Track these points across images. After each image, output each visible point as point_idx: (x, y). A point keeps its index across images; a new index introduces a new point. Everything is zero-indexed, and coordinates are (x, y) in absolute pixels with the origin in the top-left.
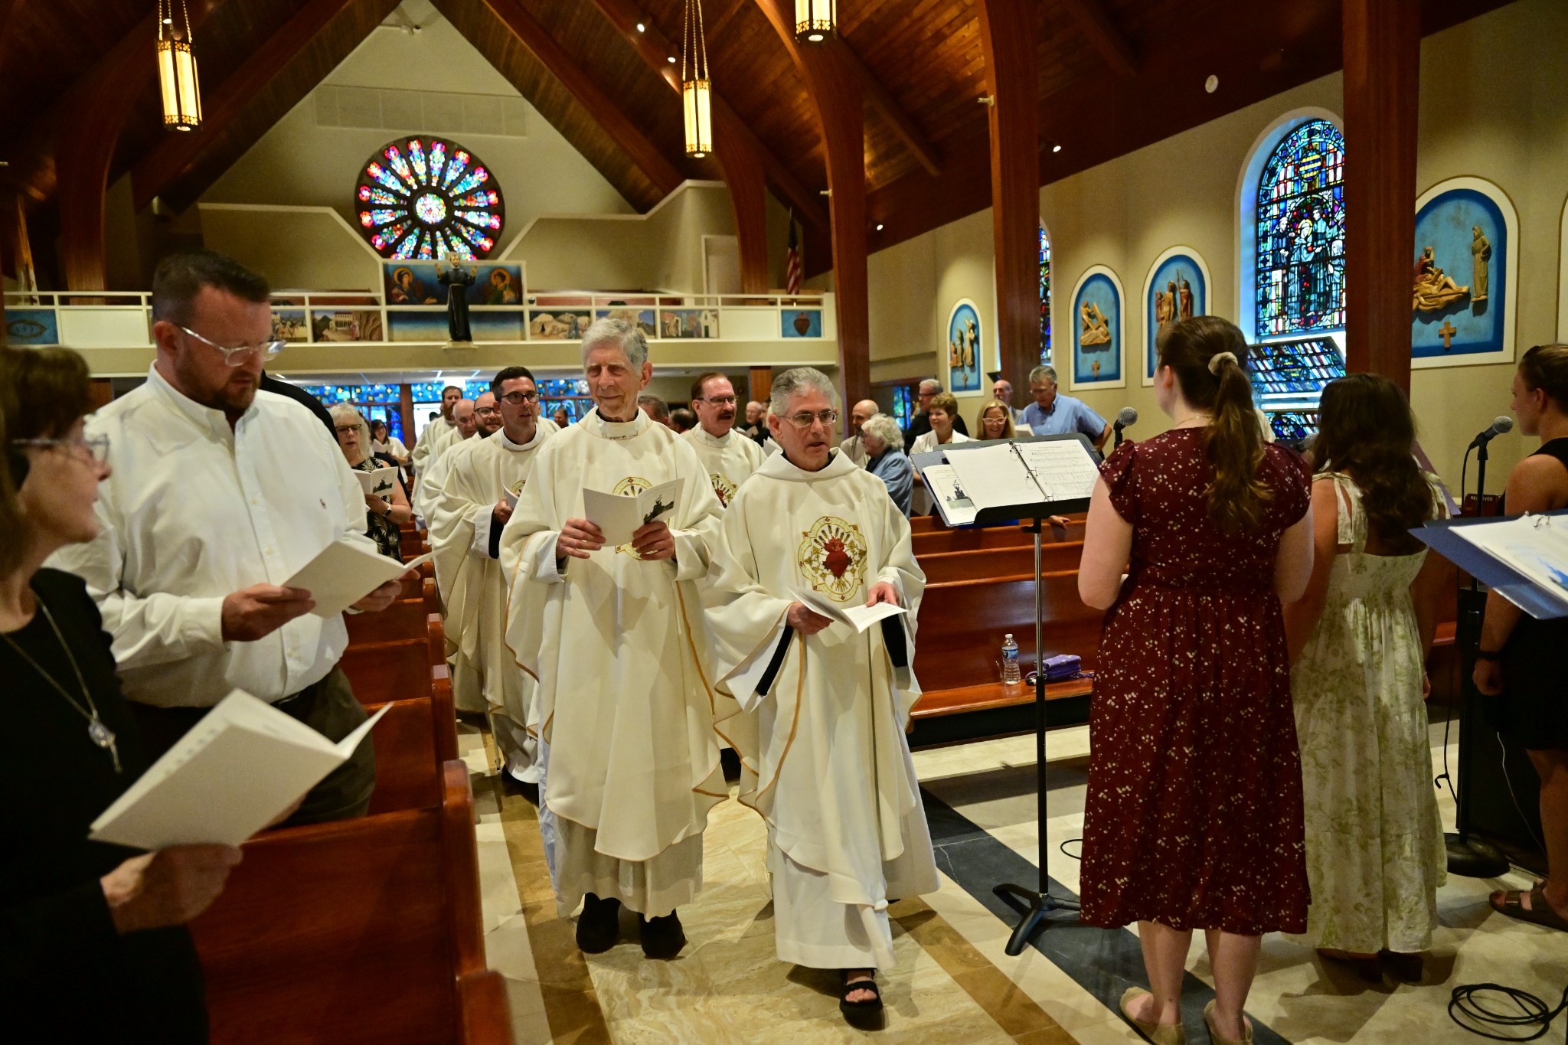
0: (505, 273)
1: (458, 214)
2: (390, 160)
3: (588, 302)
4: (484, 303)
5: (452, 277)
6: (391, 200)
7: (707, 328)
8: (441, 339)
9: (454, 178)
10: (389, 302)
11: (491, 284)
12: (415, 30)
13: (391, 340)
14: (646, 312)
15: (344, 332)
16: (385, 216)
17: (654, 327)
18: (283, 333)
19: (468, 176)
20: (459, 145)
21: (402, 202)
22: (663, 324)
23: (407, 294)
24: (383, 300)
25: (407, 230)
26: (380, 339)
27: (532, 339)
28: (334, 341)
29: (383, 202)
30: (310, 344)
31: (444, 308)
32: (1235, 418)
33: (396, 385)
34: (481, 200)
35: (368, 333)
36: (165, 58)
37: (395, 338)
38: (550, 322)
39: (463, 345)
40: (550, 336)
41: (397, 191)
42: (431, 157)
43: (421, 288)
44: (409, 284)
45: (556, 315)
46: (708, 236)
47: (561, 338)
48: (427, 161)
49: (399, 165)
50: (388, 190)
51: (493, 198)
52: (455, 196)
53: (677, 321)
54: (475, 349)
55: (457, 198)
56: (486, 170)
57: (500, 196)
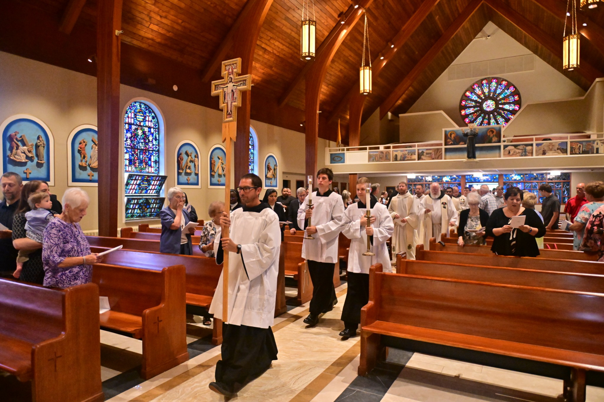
1: (500, 106)
2: (474, 89)
3: (532, 140)
4: (484, 143)
6: (474, 104)
7: (597, 149)
8: (463, 158)
9: (500, 92)
10: (446, 145)
12: (488, 37)
13: (445, 159)
14: (562, 143)
15: (429, 157)
16: (470, 111)
17: (567, 149)
18: (408, 157)
19: (506, 91)
20: (503, 79)
21: (477, 104)
22: (572, 148)
23: (452, 141)
24: (443, 144)
25: (478, 115)
26: (441, 159)
27: (504, 157)
28: (425, 160)
29: (470, 105)
30: (416, 161)
31: (466, 146)
34: (511, 99)
35: (437, 157)
37: (447, 158)
38: (513, 149)
39: (472, 160)
40: (512, 155)
41: (476, 100)
42: (491, 85)
44: (454, 137)
45: (515, 146)
47: (517, 156)
48: (489, 87)
49: (478, 91)
50: (473, 101)
51: (516, 98)
52: (500, 99)
53: (580, 146)
54: (477, 162)
55: (501, 100)
56: (515, 87)
57: (520, 97)
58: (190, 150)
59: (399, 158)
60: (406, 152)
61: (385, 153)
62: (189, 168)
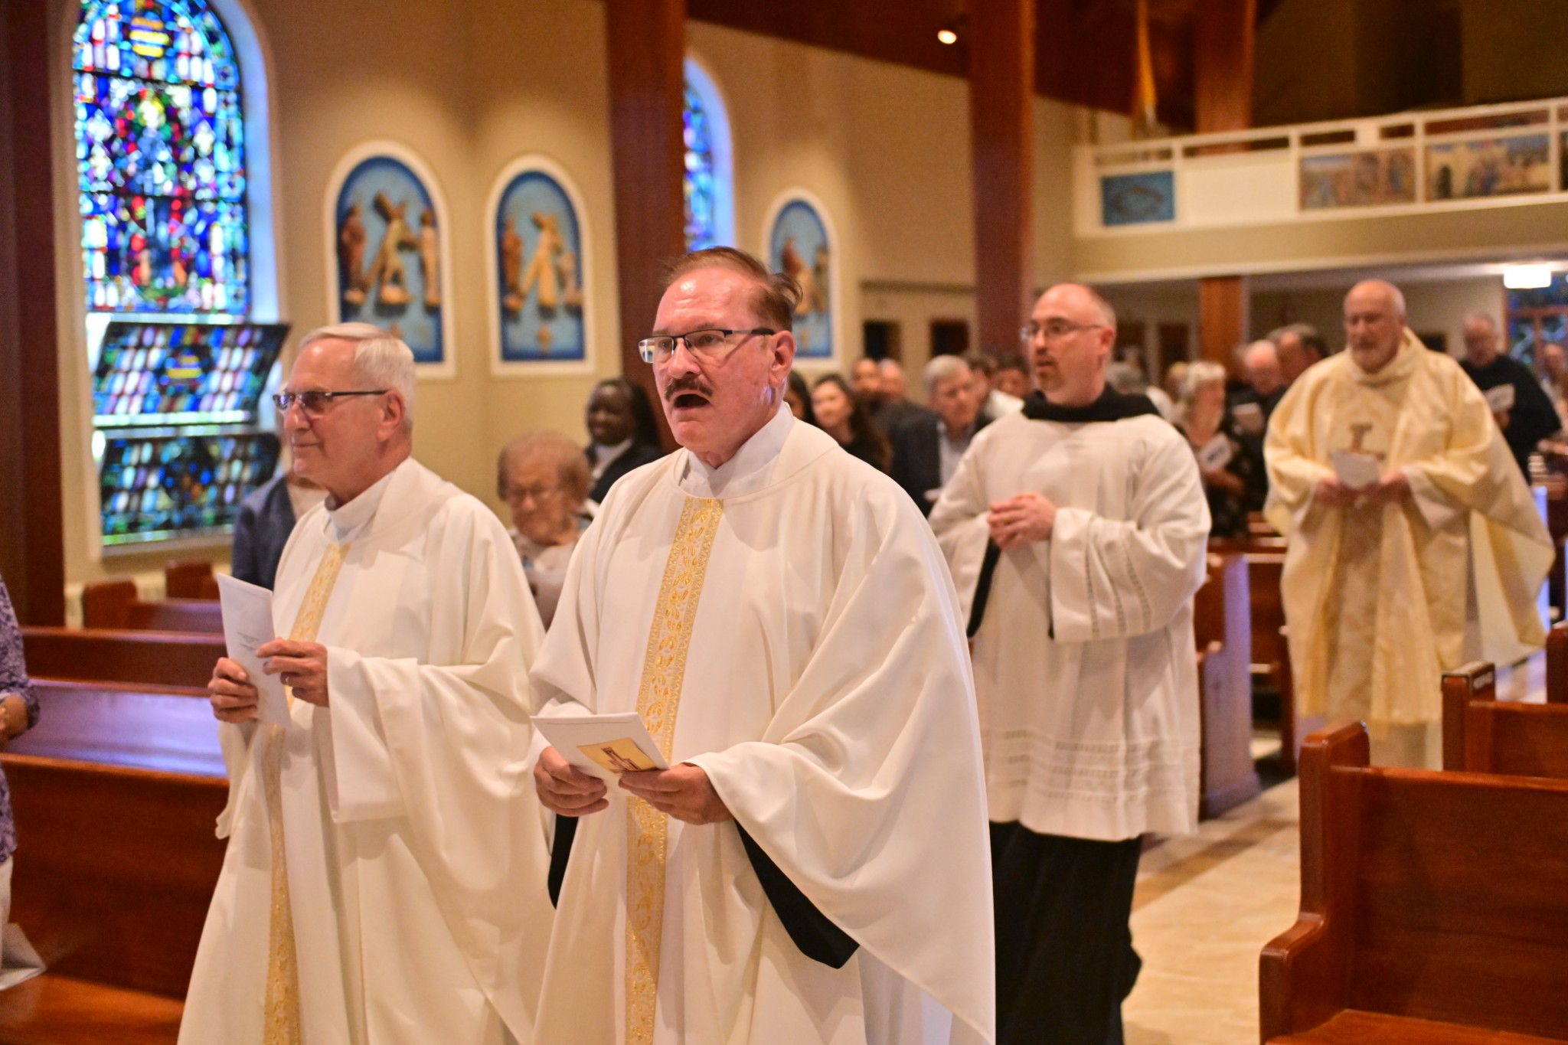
18: (1510, 179)
30: (1554, 197)
58: (394, 189)
59: (1459, 181)
60: (1499, 152)
61: (1383, 159)
62: (397, 279)
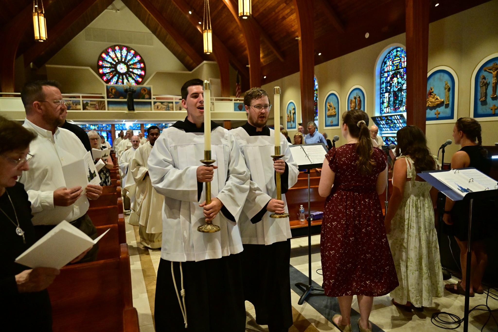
0: (146, 89)
1: (131, 70)
2: (109, 53)
3: (172, 99)
4: (139, 99)
5: (128, 90)
6: (109, 65)
9: (130, 59)
11: (141, 93)
12: (118, 11)
13: (108, 110)
15: (93, 107)
16: (107, 70)
18: (73, 107)
19: (134, 58)
20: (131, 48)
21: (113, 66)
25: (114, 75)
26: (105, 109)
27: (154, 110)
28: (89, 110)
29: (106, 66)
30: (82, 111)
31: (126, 100)
32: (365, 140)
33: (110, 124)
35: (101, 107)
36: (35, 18)
37: (110, 109)
38: (160, 105)
39: (132, 112)
40: (160, 109)
41: (111, 62)
42: (122, 52)
43: (118, 93)
44: (115, 92)
45: (162, 103)
46: (211, 79)
47: (163, 110)
49: (112, 54)
50: (108, 62)
51: (142, 65)
52: (130, 64)
54: (135, 114)
56: (140, 56)
57: (144, 65)
60: (71, 102)
